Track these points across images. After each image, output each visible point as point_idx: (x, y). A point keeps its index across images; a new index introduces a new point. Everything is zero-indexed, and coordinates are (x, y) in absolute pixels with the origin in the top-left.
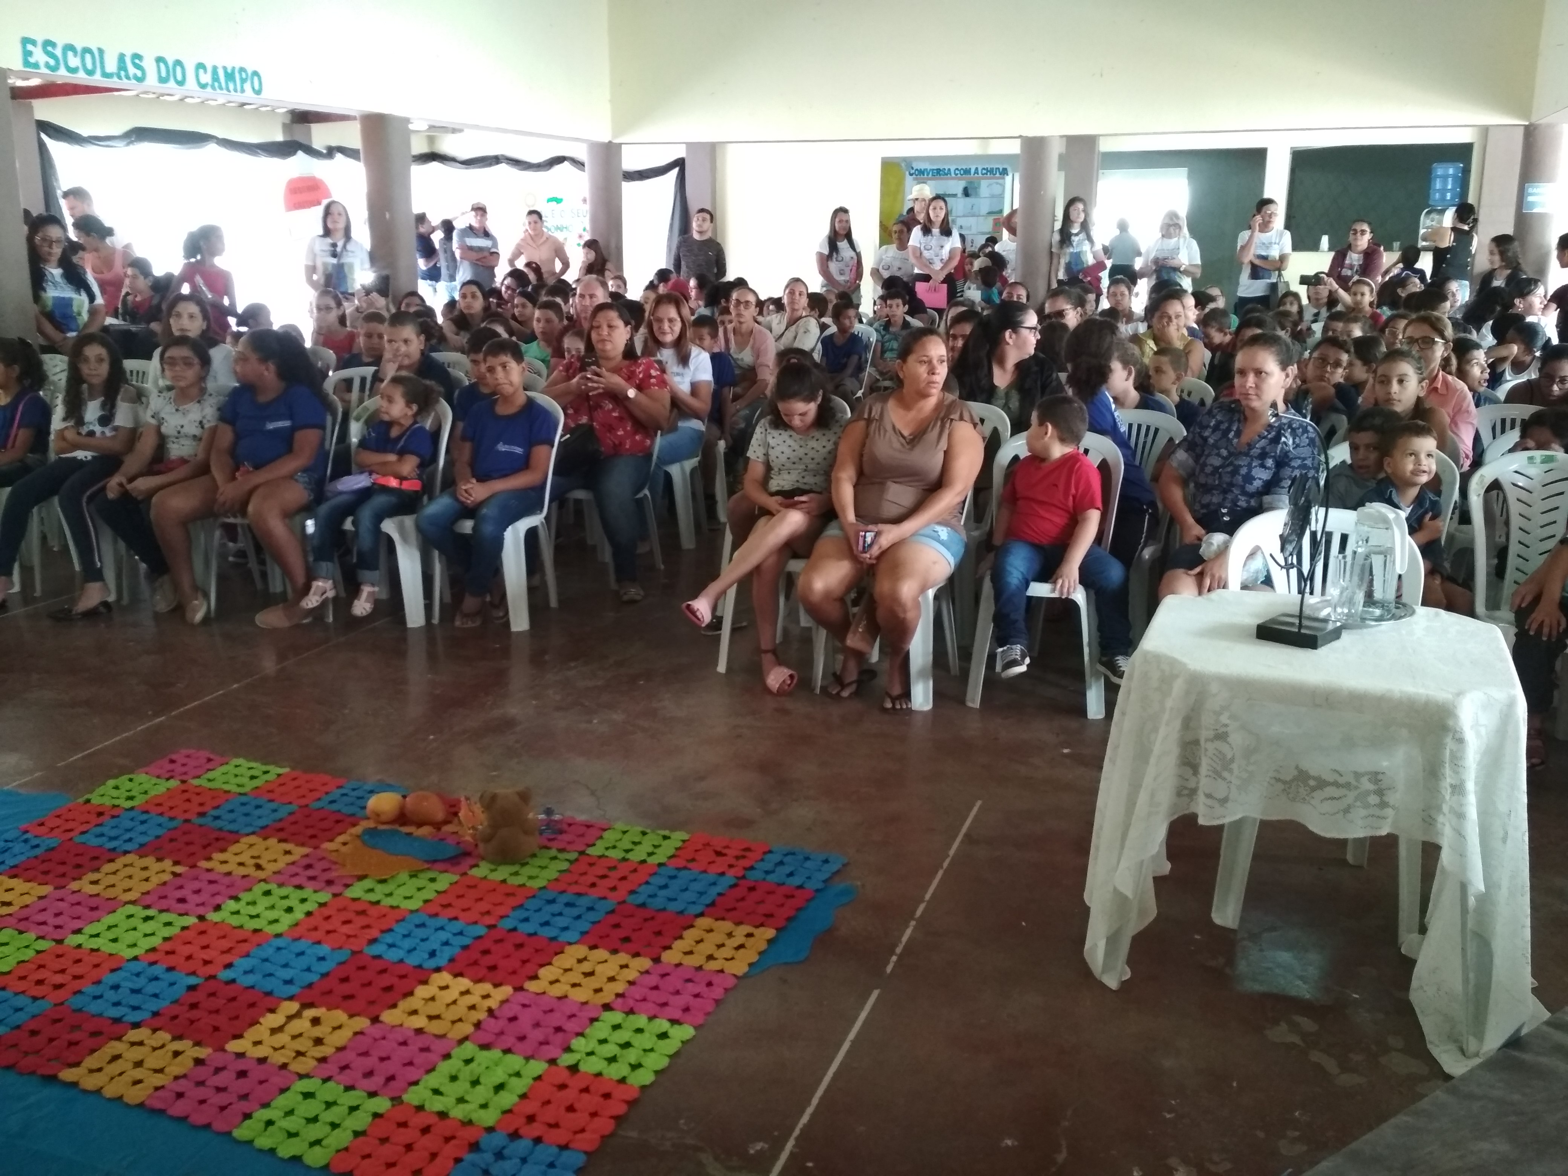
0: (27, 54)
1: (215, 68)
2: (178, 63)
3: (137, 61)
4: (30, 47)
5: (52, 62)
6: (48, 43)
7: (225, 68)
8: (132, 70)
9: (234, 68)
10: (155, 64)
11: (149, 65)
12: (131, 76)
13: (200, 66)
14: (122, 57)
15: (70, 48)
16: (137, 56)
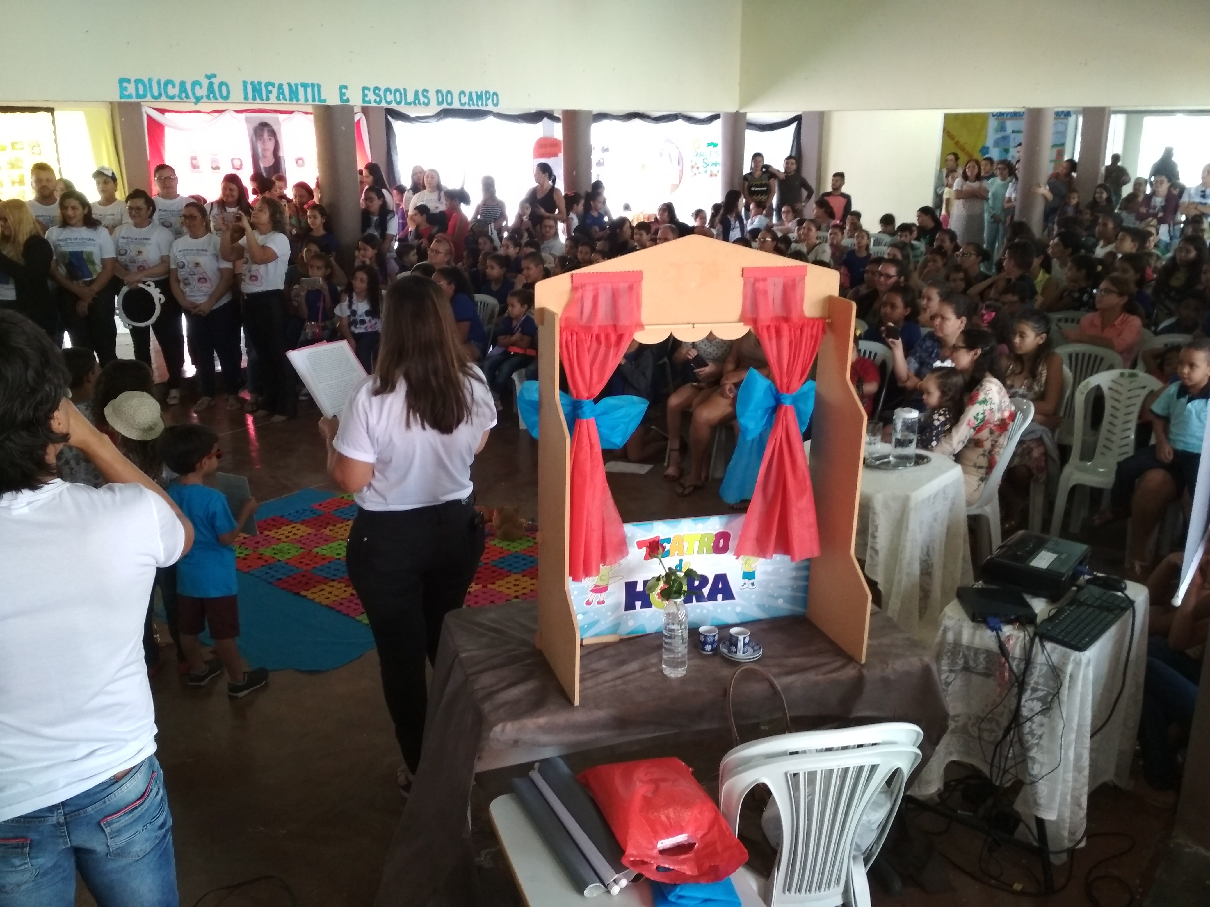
0: (365, 96)
1: (471, 93)
2: (449, 92)
3: (425, 94)
4: (366, 92)
5: (378, 99)
6: (377, 88)
7: (477, 92)
8: (422, 99)
9: (482, 92)
10: (435, 94)
11: (432, 95)
12: (422, 102)
13: (462, 93)
14: (417, 92)
15: (388, 90)
16: (425, 91)
